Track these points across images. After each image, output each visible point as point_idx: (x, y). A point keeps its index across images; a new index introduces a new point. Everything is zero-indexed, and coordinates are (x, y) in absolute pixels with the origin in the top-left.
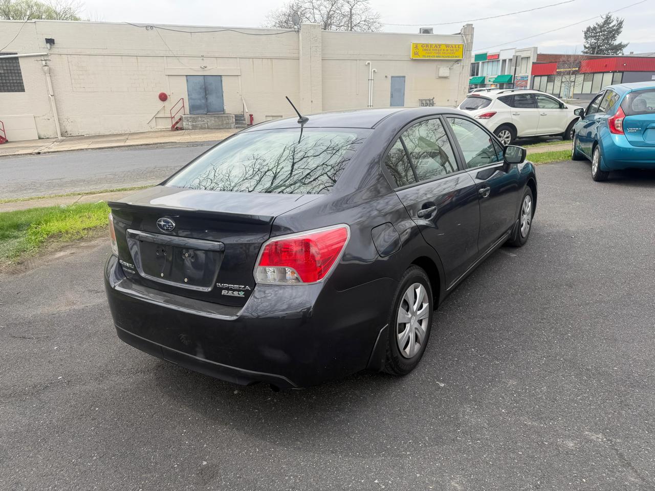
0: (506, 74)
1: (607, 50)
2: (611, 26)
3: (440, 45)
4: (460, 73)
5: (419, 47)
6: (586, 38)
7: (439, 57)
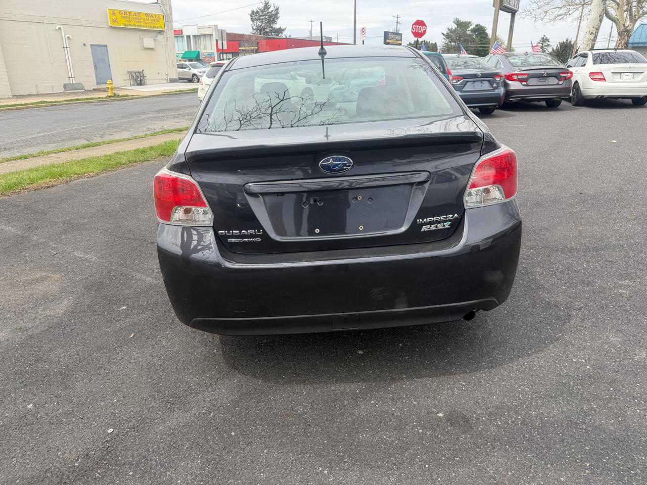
0: (193, 50)
1: (271, 32)
2: (270, 10)
3: (139, 14)
4: (166, 45)
5: (117, 13)
6: (252, 20)
7: (141, 26)
